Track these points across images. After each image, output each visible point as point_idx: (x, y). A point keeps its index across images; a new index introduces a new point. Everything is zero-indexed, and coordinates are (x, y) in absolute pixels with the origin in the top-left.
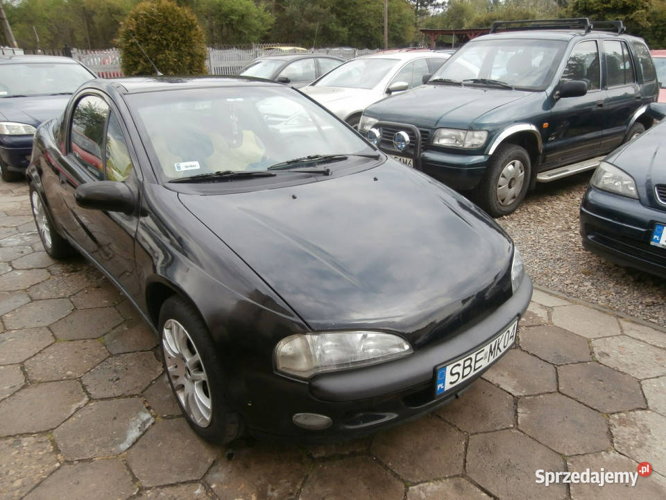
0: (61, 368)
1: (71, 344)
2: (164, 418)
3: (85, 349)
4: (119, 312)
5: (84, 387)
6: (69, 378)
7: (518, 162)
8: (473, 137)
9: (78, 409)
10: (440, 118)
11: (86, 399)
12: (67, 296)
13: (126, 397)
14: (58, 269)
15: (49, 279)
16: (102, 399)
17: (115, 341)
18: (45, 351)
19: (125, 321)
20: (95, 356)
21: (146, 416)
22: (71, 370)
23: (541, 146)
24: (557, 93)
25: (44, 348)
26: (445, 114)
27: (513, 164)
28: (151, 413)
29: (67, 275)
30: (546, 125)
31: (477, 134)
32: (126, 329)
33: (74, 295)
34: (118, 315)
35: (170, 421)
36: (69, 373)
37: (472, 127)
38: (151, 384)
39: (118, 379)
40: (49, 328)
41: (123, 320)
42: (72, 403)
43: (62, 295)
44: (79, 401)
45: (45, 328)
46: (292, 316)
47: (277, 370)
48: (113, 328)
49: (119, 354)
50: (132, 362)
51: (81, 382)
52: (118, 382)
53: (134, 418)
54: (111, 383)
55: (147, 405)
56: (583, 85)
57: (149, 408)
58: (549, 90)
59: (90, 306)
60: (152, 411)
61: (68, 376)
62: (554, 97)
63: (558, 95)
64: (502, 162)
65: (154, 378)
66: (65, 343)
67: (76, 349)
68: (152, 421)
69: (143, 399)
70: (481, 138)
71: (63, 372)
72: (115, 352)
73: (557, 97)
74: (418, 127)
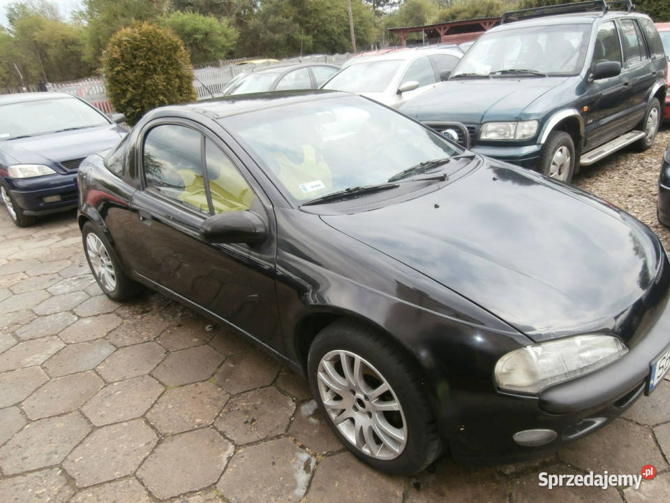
0: (187, 417)
1: (183, 389)
2: (323, 455)
3: (200, 393)
4: (215, 349)
5: (222, 434)
6: (201, 427)
7: (565, 148)
8: (523, 128)
9: (229, 459)
10: (485, 112)
11: (231, 448)
12: (152, 338)
13: (272, 439)
14: (126, 311)
15: (123, 323)
16: (248, 444)
17: (228, 380)
18: (161, 399)
19: (226, 358)
20: (215, 399)
21: (304, 456)
22: (198, 417)
23: (582, 129)
24: (591, 75)
25: (159, 398)
26: (489, 108)
27: (561, 151)
28: (308, 452)
29: (139, 317)
30: (586, 108)
31: (526, 125)
32: (232, 366)
33: (159, 337)
34: (216, 353)
35: (333, 457)
36: (198, 420)
37: (520, 119)
38: (291, 422)
39: (253, 420)
40: (150, 374)
41: (224, 357)
42: (219, 453)
43: (146, 338)
44: (226, 450)
45: (147, 376)
46: (507, 330)
47: (499, 389)
48: (219, 367)
49: (239, 394)
50: (257, 400)
51: (215, 428)
52: (254, 423)
53: (293, 461)
54: (248, 426)
55: (300, 444)
56: (617, 65)
57: (302, 447)
58: (583, 73)
59: (182, 347)
60: (307, 449)
61: (199, 425)
62: (589, 80)
63: (592, 77)
64: (553, 149)
65: (291, 414)
66: (178, 389)
67: (192, 395)
68: (313, 461)
69: (290, 439)
70: (531, 128)
71: (192, 421)
72: (234, 392)
73: (592, 79)
74: (464, 124)
